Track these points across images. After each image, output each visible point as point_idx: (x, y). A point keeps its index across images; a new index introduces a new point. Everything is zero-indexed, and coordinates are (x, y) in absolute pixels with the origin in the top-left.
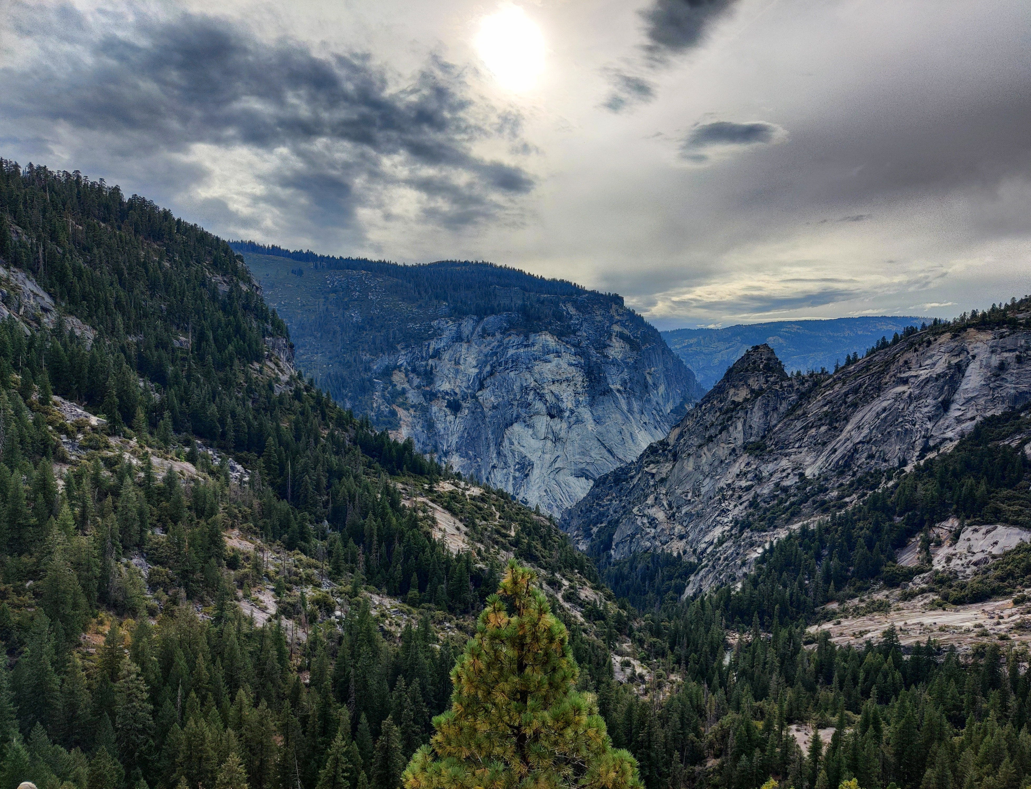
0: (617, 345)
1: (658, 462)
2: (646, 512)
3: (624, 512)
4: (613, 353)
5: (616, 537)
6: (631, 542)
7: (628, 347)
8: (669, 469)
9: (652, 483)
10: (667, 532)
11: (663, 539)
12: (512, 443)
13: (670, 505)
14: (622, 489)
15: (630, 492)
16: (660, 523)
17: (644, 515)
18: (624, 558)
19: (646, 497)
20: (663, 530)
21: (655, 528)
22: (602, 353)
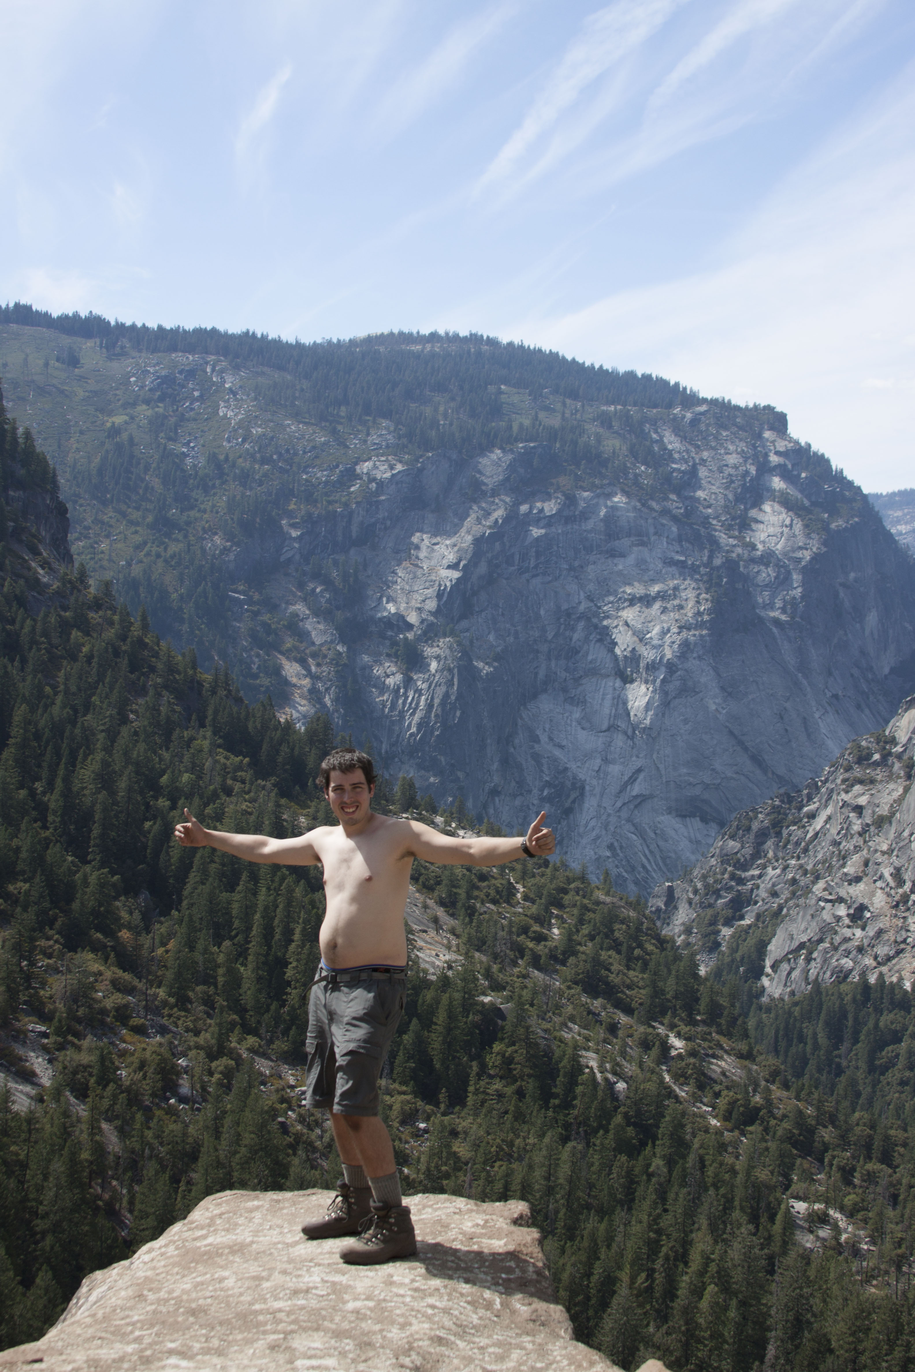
0: (774, 519)
1: (872, 781)
2: (843, 893)
3: (793, 893)
4: (763, 536)
5: (776, 948)
6: (809, 960)
7: (798, 526)
8: (896, 795)
9: (856, 827)
10: (891, 936)
11: (882, 950)
12: (536, 739)
13: (898, 876)
14: (788, 842)
15: (806, 850)
16: (875, 917)
17: (841, 900)
18: (793, 993)
19: (844, 858)
20: (880, 932)
21: (863, 929)
22: (741, 538)
